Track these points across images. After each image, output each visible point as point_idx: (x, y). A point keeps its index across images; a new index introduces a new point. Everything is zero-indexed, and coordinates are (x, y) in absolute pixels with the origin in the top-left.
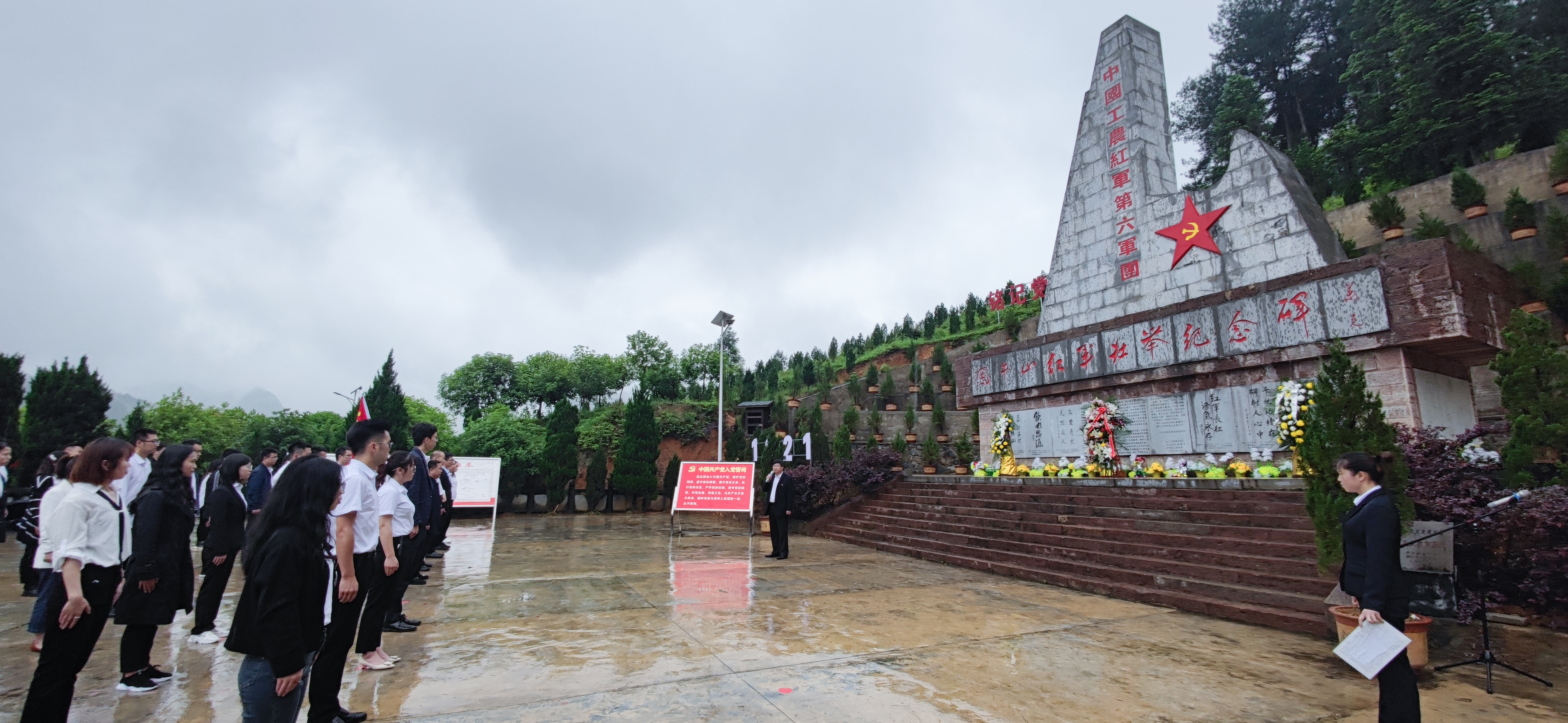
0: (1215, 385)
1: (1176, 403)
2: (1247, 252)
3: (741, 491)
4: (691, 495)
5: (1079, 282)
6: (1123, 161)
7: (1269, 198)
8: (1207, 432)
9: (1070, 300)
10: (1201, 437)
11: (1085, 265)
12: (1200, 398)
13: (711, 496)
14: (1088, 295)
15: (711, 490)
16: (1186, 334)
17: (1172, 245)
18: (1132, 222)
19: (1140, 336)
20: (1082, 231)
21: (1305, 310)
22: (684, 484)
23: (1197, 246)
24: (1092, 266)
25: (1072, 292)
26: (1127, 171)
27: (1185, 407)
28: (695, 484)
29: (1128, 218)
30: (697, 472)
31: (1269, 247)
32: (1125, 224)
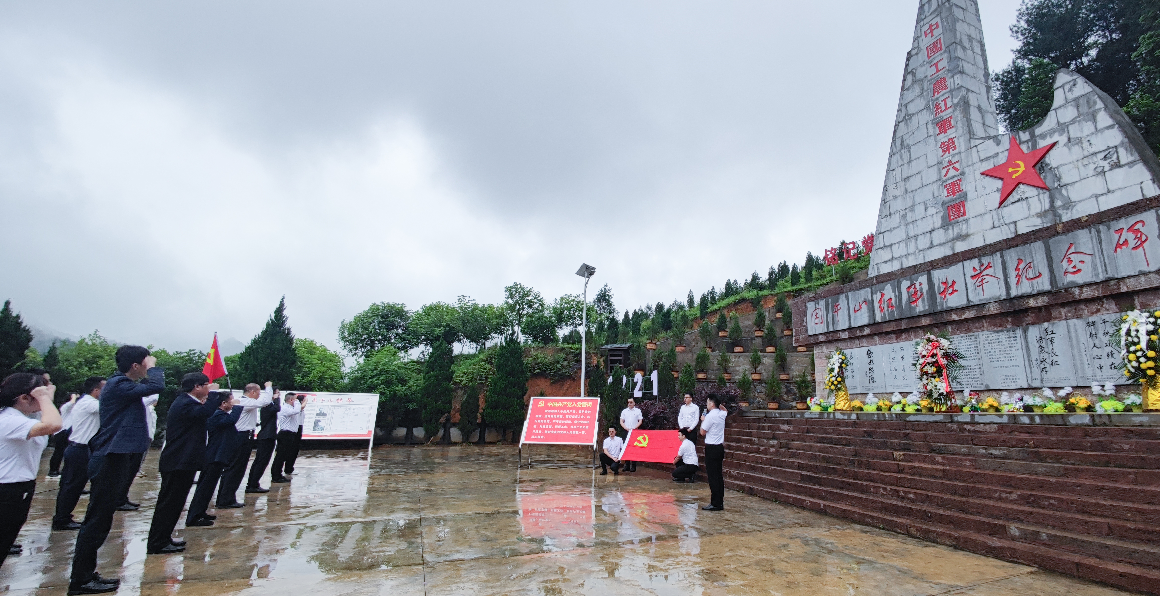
0: (1048, 319)
1: (1010, 337)
2: (1077, 185)
3: (586, 425)
4: (538, 429)
5: (907, 224)
6: (946, 108)
7: (1097, 130)
8: (1042, 366)
9: (899, 243)
10: (1037, 372)
11: (912, 208)
12: (1034, 332)
13: (557, 429)
14: (916, 237)
15: (558, 424)
16: (1017, 269)
17: (999, 184)
18: (957, 166)
19: (970, 272)
20: (908, 178)
21: (1144, 238)
22: (533, 418)
23: (1024, 184)
24: (920, 210)
25: (900, 234)
26: (951, 117)
27: (1019, 341)
28: (543, 418)
29: (953, 162)
30: (546, 407)
31: (1100, 179)
32: (951, 167)
